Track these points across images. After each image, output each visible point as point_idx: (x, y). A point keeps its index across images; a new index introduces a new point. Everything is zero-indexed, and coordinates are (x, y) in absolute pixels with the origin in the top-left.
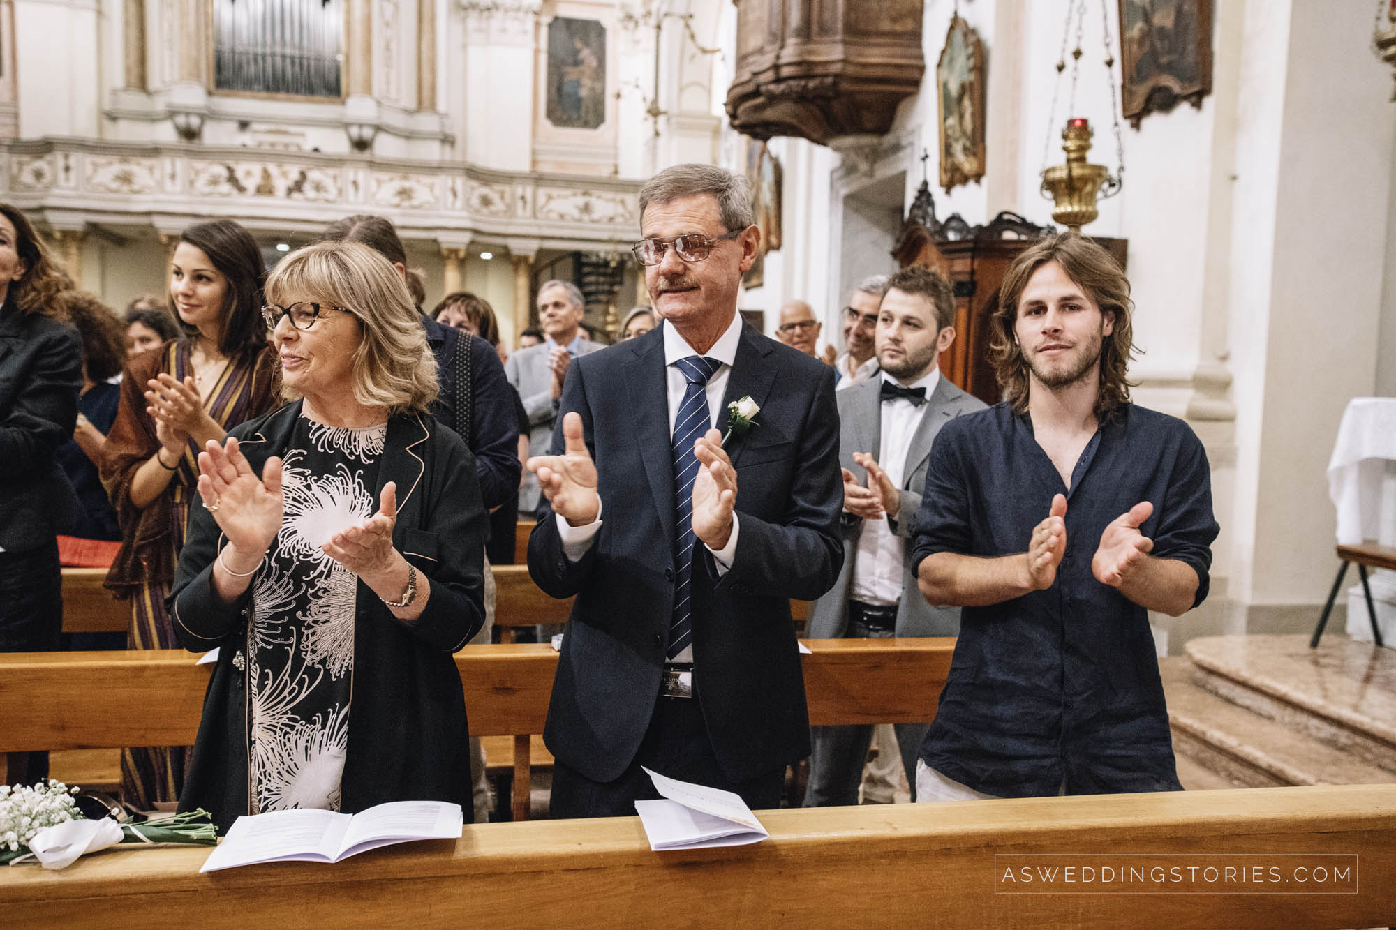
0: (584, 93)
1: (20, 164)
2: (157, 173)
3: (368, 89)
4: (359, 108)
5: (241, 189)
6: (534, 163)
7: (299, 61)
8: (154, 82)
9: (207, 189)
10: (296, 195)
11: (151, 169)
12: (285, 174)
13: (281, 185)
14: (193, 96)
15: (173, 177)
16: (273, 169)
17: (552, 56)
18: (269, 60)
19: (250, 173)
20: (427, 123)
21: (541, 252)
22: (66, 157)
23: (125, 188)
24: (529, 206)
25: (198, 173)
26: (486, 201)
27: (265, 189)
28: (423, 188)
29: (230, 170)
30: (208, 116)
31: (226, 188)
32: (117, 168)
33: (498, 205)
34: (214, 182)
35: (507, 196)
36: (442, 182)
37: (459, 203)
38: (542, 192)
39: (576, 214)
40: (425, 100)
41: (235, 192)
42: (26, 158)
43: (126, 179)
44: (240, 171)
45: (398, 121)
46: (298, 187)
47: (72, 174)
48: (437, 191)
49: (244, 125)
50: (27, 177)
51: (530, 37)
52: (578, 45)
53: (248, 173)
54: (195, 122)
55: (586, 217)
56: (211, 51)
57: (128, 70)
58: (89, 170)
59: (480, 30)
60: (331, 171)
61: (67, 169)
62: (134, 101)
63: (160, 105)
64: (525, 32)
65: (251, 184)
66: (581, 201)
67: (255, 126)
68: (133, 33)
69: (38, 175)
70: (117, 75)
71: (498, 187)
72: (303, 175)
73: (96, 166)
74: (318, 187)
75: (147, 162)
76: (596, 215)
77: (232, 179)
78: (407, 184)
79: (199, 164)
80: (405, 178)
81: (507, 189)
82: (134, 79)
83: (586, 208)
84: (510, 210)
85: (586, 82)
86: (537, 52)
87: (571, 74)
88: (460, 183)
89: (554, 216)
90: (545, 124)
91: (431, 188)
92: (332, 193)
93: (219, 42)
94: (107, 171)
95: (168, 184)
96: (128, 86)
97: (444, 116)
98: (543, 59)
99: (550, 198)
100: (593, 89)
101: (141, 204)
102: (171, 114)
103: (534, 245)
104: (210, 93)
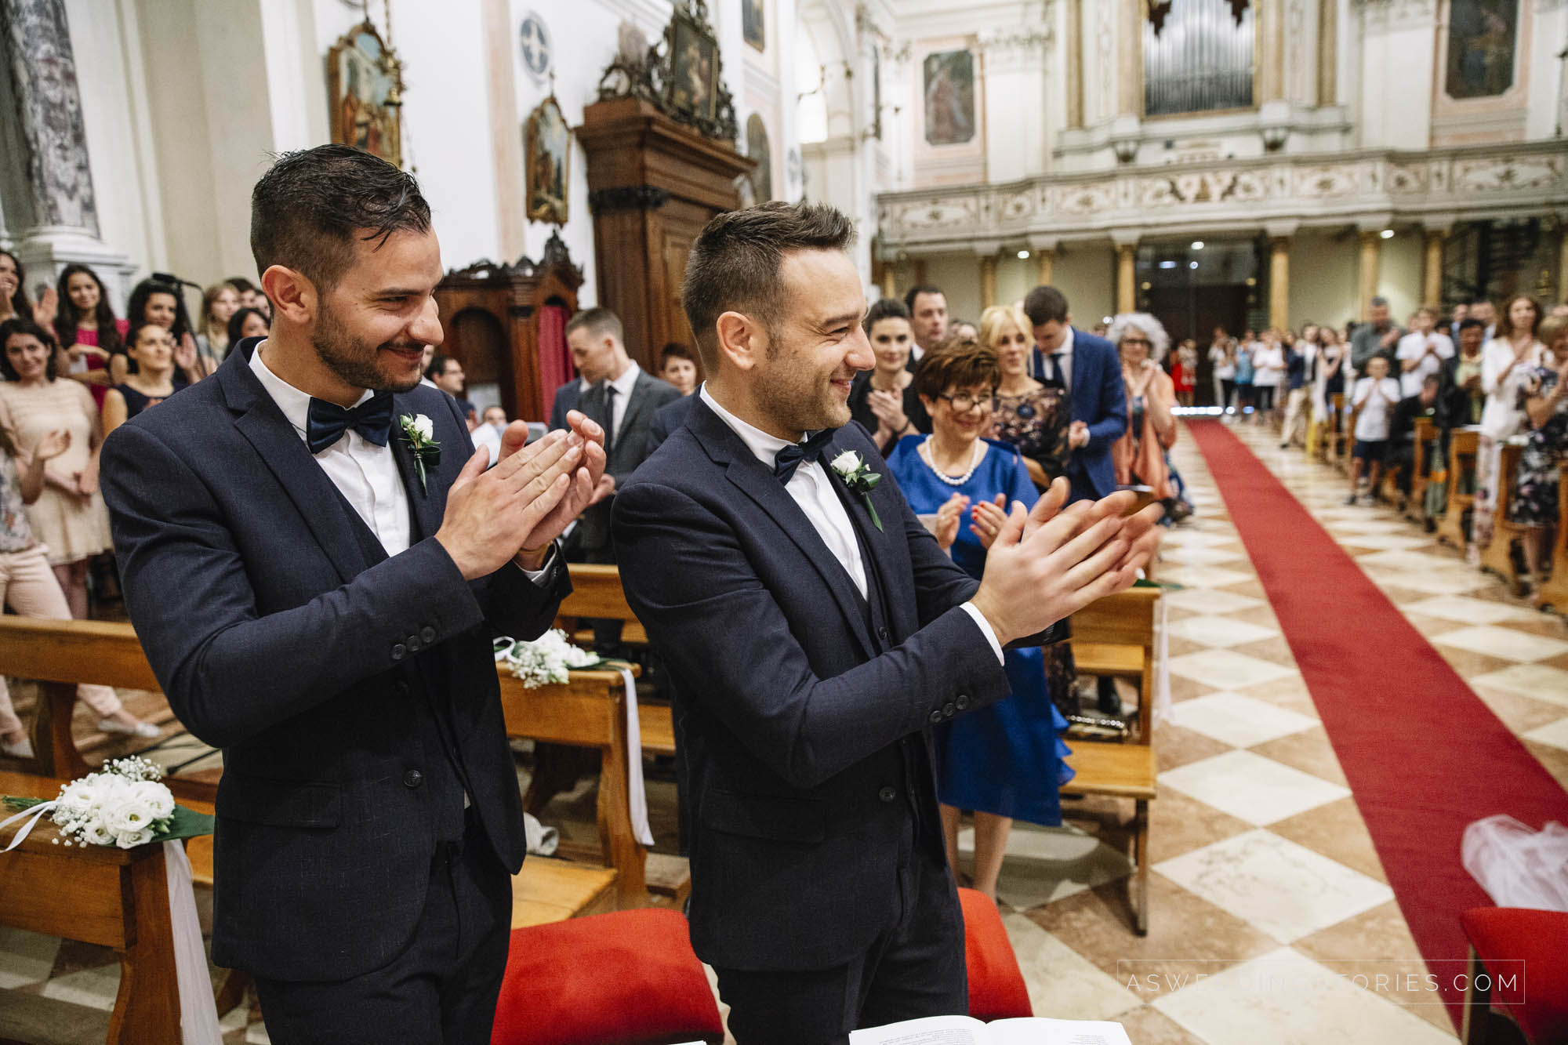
0: (1488, 60)
1: (1005, 202)
2: (1113, 195)
3: (1279, 94)
4: (1272, 113)
5: (1182, 199)
6: (1432, 138)
7: (1215, 80)
8: (1090, 119)
9: (1153, 203)
10: (1229, 198)
11: (1107, 192)
12: (1219, 181)
13: (1216, 191)
14: (1129, 126)
15: (1126, 195)
16: (1210, 178)
17: (1452, 29)
18: (1189, 85)
19: (1189, 184)
20: (1328, 117)
21: (1457, 225)
22: (1043, 191)
23: (1086, 210)
24: (1445, 182)
25: (1145, 189)
26: (1401, 182)
27: (1203, 196)
28: (1342, 178)
29: (1173, 184)
30: (1142, 140)
31: (1168, 199)
32: (1079, 194)
33: (1413, 184)
34: (1159, 195)
35: (1422, 176)
36: (1361, 170)
37: (1379, 187)
38: (1459, 167)
39: (1495, 182)
40: (1324, 96)
41: (1178, 201)
42: (1009, 196)
43: (1086, 202)
44: (1181, 183)
45: (1303, 119)
46: (1230, 191)
47: (1048, 204)
48: (1357, 178)
49: (1169, 145)
50: (1010, 211)
51: (1431, 19)
52: (1484, 12)
53: (1188, 185)
54: (1131, 147)
55: (1507, 184)
56: (1144, 84)
57: (1070, 114)
58: (1058, 198)
59: (1377, 20)
60: (1259, 173)
61: (1044, 200)
62: (1075, 138)
63: (1100, 137)
64: (1426, 12)
65: (1190, 193)
66: (1501, 169)
67: (1178, 143)
68: (1074, 83)
69: (1019, 208)
70: (1061, 120)
71: (1412, 167)
72: (1235, 179)
73: (1064, 195)
74: (1248, 189)
75: (1104, 186)
76: (1518, 181)
77: (1174, 191)
78: (1327, 176)
79: (1146, 182)
80: (1325, 170)
81: (1422, 168)
82: (1075, 120)
83: (1508, 176)
84: (1425, 188)
85: (1493, 49)
86: (1438, 29)
87: (1476, 43)
88: (1380, 168)
89: (1471, 188)
90: (1444, 99)
91: (1350, 176)
92: (1259, 192)
93: (1148, 75)
94: (1071, 198)
95: (1122, 203)
96: (1070, 127)
97: (1344, 107)
98: (1444, 35)
99: (1467, 170)
100: (1499, 56)
101: (1100, 221)
102: (1112, 143)
103: (1450, 218)
104: (1142, 121)
